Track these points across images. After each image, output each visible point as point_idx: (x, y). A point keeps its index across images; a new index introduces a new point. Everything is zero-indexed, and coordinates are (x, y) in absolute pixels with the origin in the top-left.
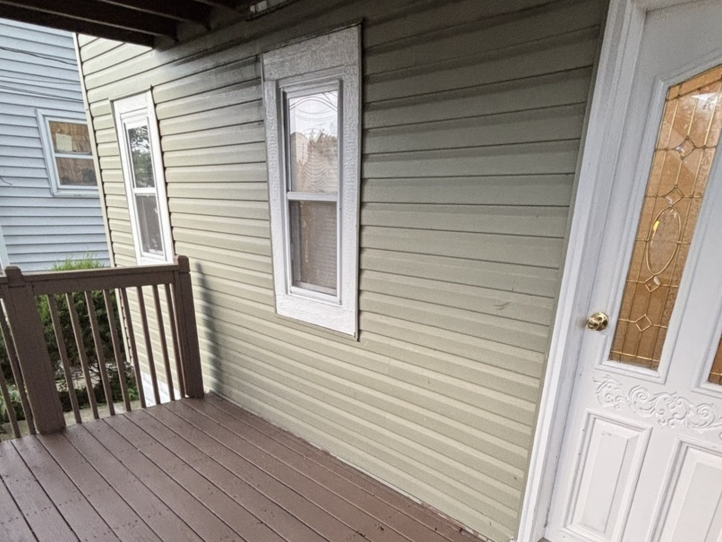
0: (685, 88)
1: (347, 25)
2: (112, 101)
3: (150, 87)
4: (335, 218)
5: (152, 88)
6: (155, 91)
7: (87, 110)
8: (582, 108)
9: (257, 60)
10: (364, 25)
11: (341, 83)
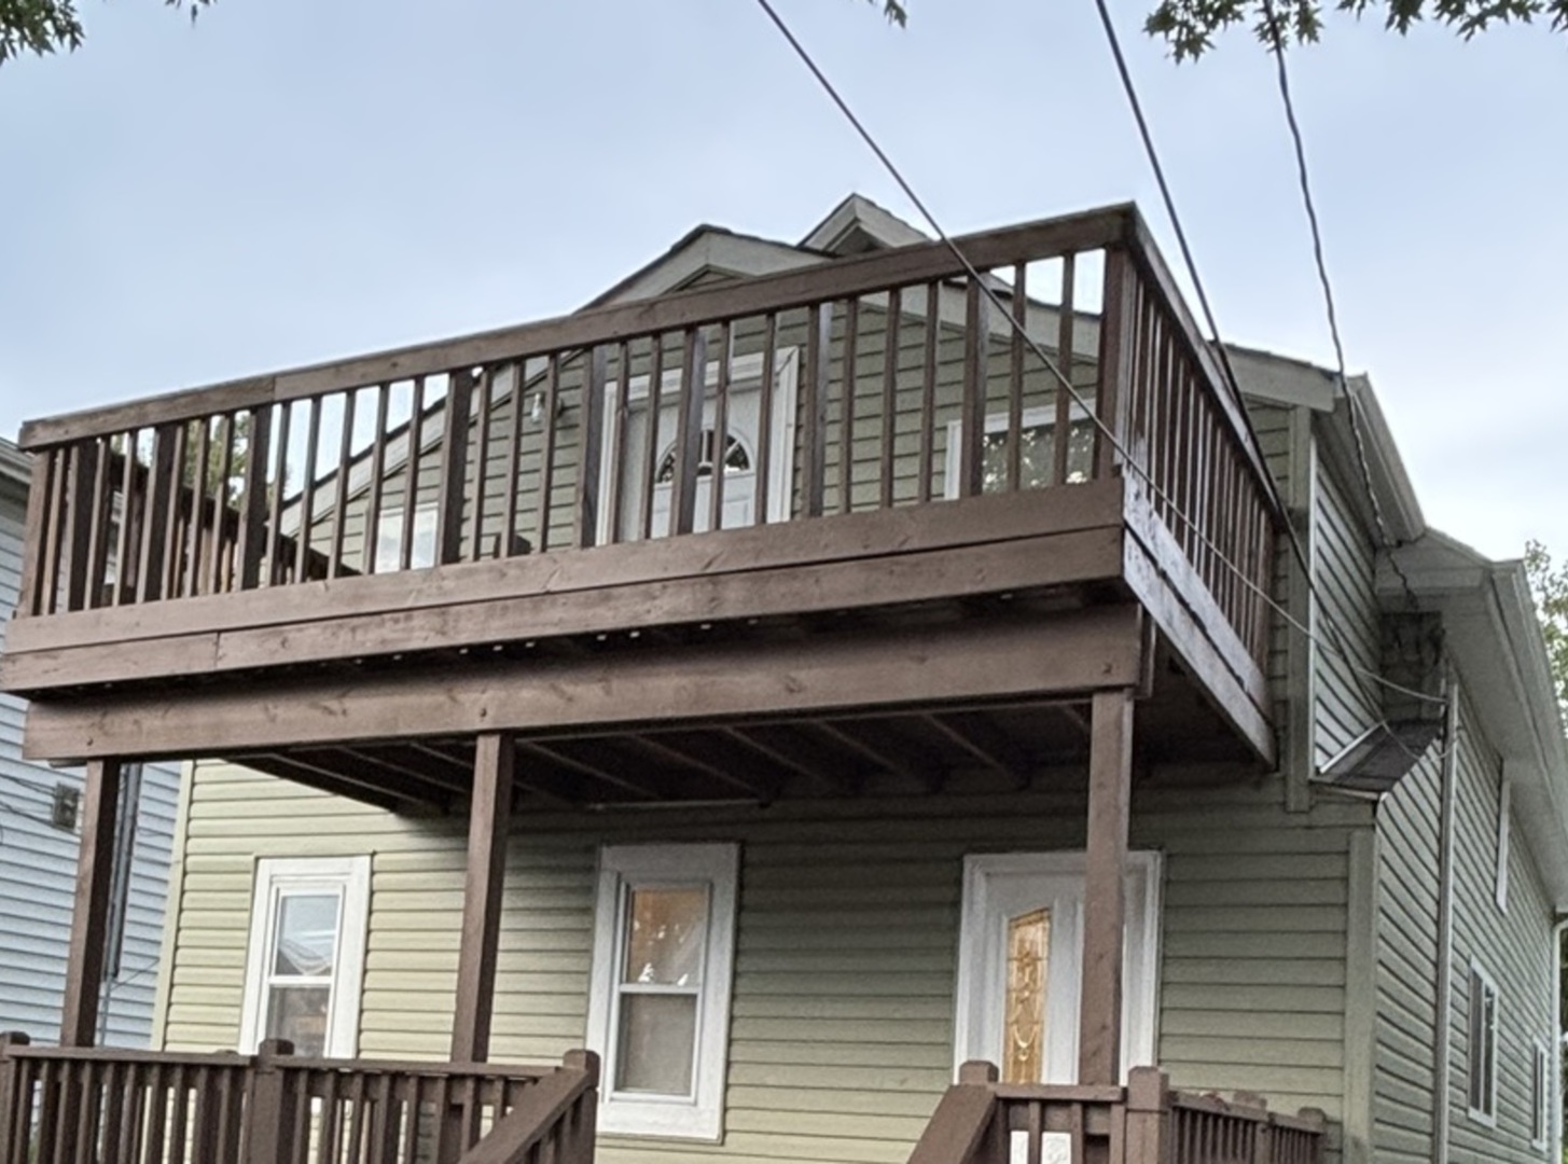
0: (1021, 921)
1: (725, 840)
2: (257, 859)
3: (371, 851)
4: (694, 1015)
5: (373, 854)
6: (377, 858)
7: (178, 862)
8: (955, 927)
9: (591, 850)
10: (743, 845)
11: (712, 887)
